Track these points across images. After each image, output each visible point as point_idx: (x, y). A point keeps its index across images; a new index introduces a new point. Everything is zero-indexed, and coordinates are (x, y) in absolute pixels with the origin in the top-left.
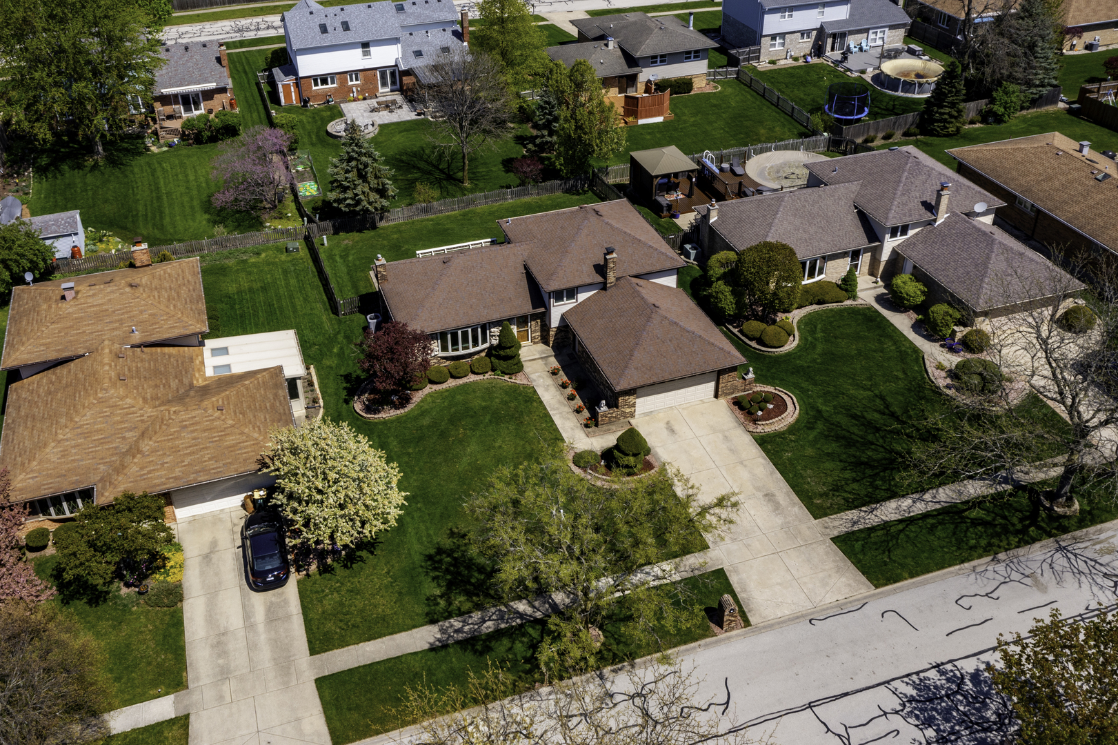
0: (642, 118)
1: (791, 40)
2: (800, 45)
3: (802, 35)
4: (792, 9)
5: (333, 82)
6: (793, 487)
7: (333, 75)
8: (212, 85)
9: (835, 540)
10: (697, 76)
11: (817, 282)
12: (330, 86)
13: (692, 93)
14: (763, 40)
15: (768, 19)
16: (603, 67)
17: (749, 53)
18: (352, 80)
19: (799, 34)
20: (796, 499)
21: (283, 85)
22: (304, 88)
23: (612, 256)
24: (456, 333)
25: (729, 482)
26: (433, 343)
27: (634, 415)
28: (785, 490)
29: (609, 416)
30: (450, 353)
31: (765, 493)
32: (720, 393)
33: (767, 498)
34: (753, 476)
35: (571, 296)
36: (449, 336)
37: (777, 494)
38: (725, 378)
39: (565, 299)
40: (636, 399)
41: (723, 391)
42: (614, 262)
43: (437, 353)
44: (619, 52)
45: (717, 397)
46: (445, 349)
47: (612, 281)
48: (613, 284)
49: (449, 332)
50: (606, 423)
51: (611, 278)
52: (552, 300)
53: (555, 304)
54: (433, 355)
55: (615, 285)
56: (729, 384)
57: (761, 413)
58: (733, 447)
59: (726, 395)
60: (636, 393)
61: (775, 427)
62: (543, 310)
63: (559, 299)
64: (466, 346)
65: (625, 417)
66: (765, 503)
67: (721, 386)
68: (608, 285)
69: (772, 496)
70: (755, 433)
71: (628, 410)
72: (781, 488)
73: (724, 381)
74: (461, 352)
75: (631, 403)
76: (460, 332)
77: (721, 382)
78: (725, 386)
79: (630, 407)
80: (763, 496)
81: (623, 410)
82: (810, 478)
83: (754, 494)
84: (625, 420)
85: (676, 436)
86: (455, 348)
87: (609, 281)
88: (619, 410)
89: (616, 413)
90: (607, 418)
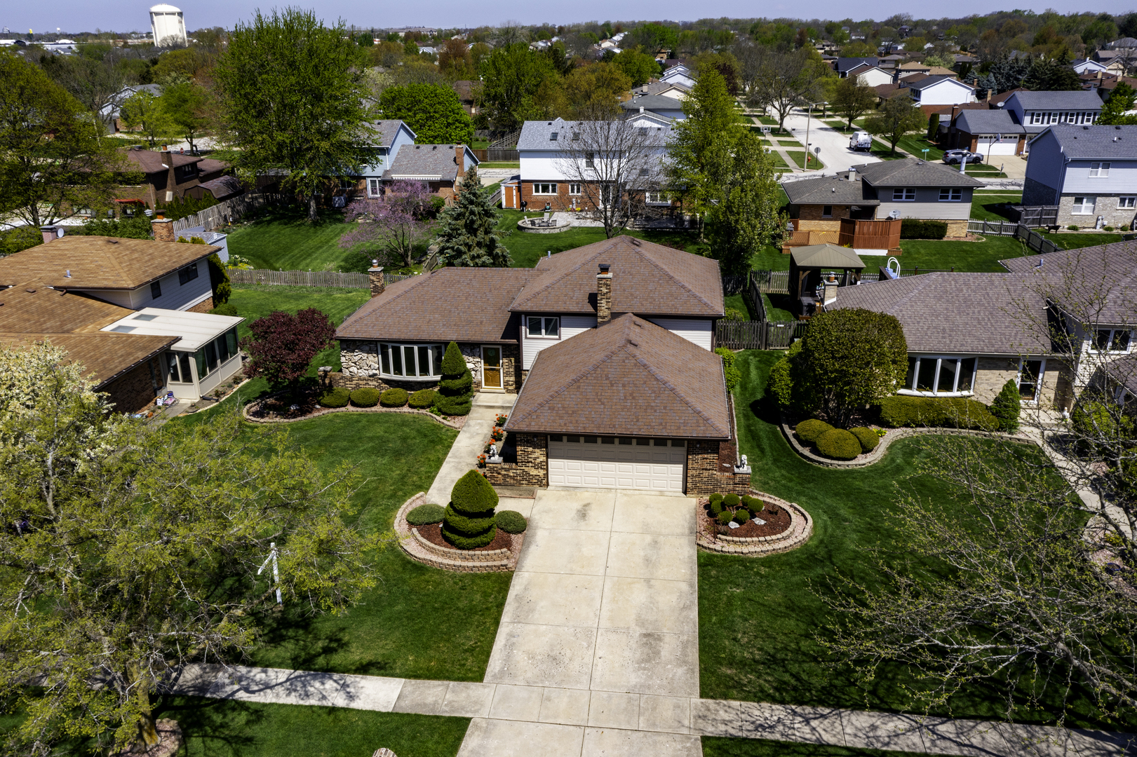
0: (858, 247)
1: (1105, 205)
2: (1119, 213)
3: (1123, 201)
4: (1107, 164)
5: (554, 191)
6: (702, 636)
7: (554, 183)
8: (437, 177)
9: (705, 740)
10: (955, 221)
11: (954, 398)
12: (550, 194)
13: (945, 239)
14: (1063, 199)
15: (1070, 172)
16: (834, 195)
17: (1041, 213)
18: (573, 191)
19: (1118, 200)
20: (694, 655)
21: (506, 187)
22: (524, 192)
23: (605, 276)
24: (399, 348)
25: (604, 601)
26: (371, 357)
27: (544, 482)
28: (686, 638)
29: (503, 472)
30: (392, 376)
31: (649, 632)
32: (689, 485)
33: (645, 640)
34: (651, 602)
35: (553, 329)
36: (390, 351)
37: (667, 639)
38: (697, 461)
39: (543, 331)
40: (547, 458)
41: (694, 483)
42: (607, 285)
43: (377, 372)
44: (860, 185)
45: (685, 492)
46: (386, 369)
47: (605, 314)
48: (606, 319)
49: (390, 345)
50: (500, 485)
51: (604, 309)
52: (523, 328)
53: (529, 336)
54: (371, 373)
55: (608, 322)
56: (706, 474)
57: (737, 526)
58: (654, 558)
59: (701, 491)
60: (546, 447)
61: (745, 550)
62: (514, 341)
63: (535, 329)
64: (411, 371)
65: (529, 483)
66: (634, 646)
67: (690, 473)
68: (600, 320)
69: (655, 639)
70: (705, 548)
71: (533, 472)
72: (682, 633)
73: (695, 466)
74: (405, 377)
75: (538, 461)
76: (402, 348)
77: (690, 466)
78: (698, 476)
79: (537, 467)
80: (640, 635)
81: (526, 469)
82: (744, 633)
83: (628, 628)
84: (530, 487)
85: (582, 523)
86: (398, 370)
87: (600, 314)
88: (519, 468)
89: (515, 471)
90: (500, 476)
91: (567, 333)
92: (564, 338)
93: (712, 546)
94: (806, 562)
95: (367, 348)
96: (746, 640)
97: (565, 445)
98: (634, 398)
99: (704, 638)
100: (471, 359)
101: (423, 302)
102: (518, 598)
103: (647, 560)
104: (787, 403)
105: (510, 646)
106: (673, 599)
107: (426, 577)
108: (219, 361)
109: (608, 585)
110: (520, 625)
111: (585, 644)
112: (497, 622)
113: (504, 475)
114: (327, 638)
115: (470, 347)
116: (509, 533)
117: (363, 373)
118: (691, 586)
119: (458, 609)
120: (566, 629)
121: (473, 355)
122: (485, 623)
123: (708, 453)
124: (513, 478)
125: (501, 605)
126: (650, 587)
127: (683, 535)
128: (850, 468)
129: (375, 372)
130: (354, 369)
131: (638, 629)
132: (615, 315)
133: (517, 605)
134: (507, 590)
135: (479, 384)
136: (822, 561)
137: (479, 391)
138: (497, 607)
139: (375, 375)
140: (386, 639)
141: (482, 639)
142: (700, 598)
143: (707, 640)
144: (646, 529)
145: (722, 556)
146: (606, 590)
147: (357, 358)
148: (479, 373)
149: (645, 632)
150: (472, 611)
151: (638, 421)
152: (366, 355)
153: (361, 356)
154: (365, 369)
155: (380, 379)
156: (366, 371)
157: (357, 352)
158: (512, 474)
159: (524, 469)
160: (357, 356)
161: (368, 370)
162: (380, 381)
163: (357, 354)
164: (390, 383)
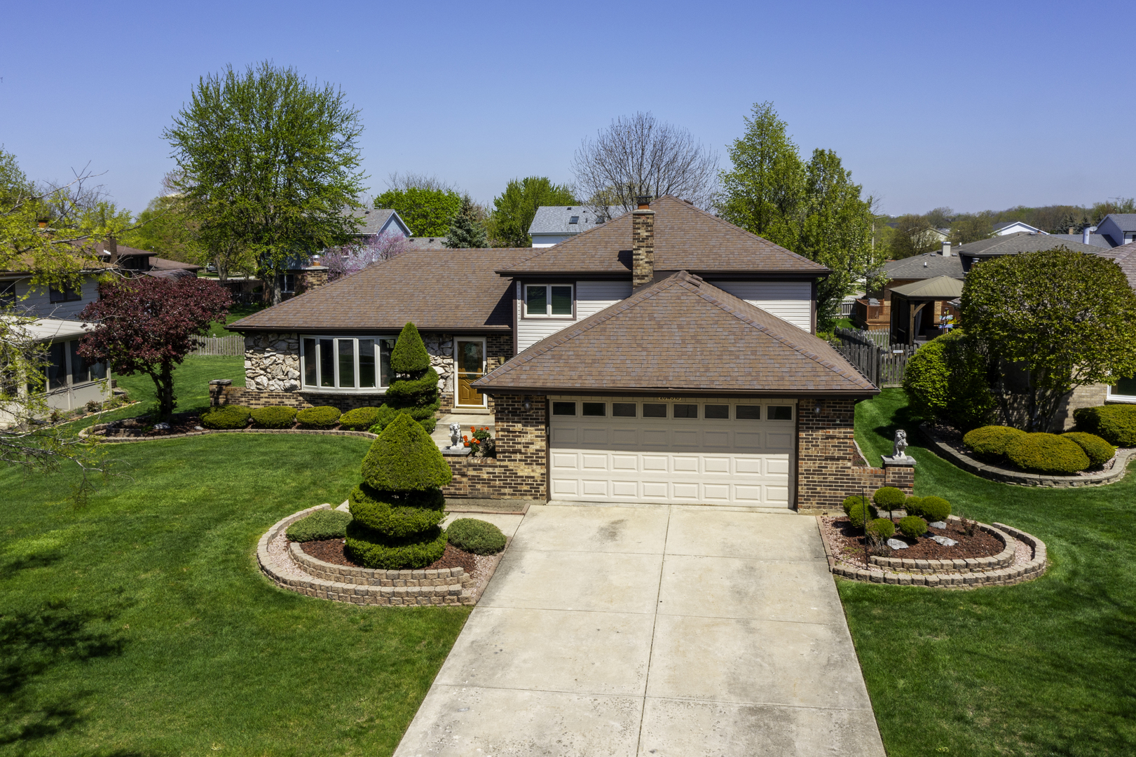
23: (645, 211)
24: (331, 342)
25: (656, 651)
26: (289, 361)
27: (541, 491)
28: (845, 716)
29: (471, 473)
30: (320, 389)
31: (760, 704)
32: (802, 490)
33: (753, 719)
34: (757, 655)
35: (564, 303)
36: (318, 347)
37: (803, 717)
38: (817, 442)
39: (549, 307)
40: (548, 446)
41: (812, 486)
42: (648, 225)
43: (297, 383)
44: (958, 260)
45: (794, 506)
46: (311, 379)
47: (645, 271)
48: (646, 280)
49: (318, 338)
50: (464, 497)
51: (642, 267)
52: (519, 302)
53: (526, 315)
54: (288, 384)
55: (651, 283)
56: (832, 467)
57: (905, 545)
58: (752, 589)
59: (825, 503)
60: (547, 424)
61: (933, 578)
62: (506, 327)
63: (536, 305)
64: (347, 380)
65: (516, 492)
66: (730, 730)
67: (803, 466)
68: (636, 281)
69: (776, 718)
70: (850, 576)
71: (524, 471)
72: (835, 707)
73: (813, 451)
74: (338, 389)
75: (532, 448)
76: (336, 341)
77: (803, 453)
78: (818, 471)
79: (530, 460)
80: (741, 710)
81: (511, 465)
82: (979, 707)
83: (713, 697)
84: (517, 500)
85: (610, 544)
86: (328, 379)
87: (637, 271)
88: (498, 463)
89: (491, 470)
90: (465, 480)
91: (586, 309)
92: (581, 317)
93: (862, 572)
94: (1058, 599)
95: (284, 345)
96: (987, 720)
97: (579, 423)
98: (698, 342)
99: (890, 715)
100: (439, 360)
101: (373, 287)
102: (477, 647)
103: (739, 594)
104: (944, 404)
105: (447, 727)
106: (805, 651)
107: (296, 612)
108: (69, 378)
109: (663, 628)
110: (473, 691)
111: (617, 725)
112: (425, 685)
113: (472, 478)
114: (44, 709)
115: (437, 338)
116: (471, 551)
117: (276, 386)
118: (837, 631)
119: (346, 660)
120: (575, 698)
121: (443, 354)
122: (397, 686)
123: (835, 426)
124: (487, 482)
125: (437, 658)
126: (751, 631)
127: (801, 559)
128: (1076, 486)
129: (293, 382)
130: (263, 380)
131: (734, 699)
132: (660, 275)
133: (472, 656)
134: (454, 634)
135: (449, 401)
136: (1091, 600)
137: (449, 412)
138: (430, 659)
139: (293, 387)
140: (174, 711)
141: (386, 713)
142: (859, 649)
143: (897, 720)
144: (730, 552)
145: (887, 589)
146: (658, 634)
147: (267, 362)
148: (450, 382)
149: (750, 704)
150: (376, 664)
151: (707, 370)
152: (281, 356)
153: (274, 358)
154: (279, 379)
155: (302, 394)
156: (281, 383)
157: (269, 352)
158: (485, 476)
159: (507, 466)
160: (268, 357)
161: (283, 380)
162: (301, 398)
163: (269, 355)
164: (316, 401)
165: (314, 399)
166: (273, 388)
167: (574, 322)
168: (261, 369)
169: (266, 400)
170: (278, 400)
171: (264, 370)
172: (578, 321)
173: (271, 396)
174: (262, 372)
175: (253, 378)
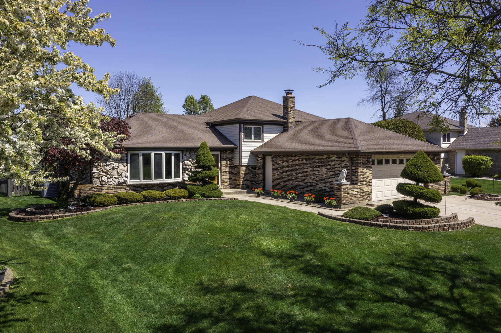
23: (291, 96)
24: (150, 155)
26: (121, 167)
29: (351, 192)
30: (141, 181)
35: (258, 135)
36: (141, 158)
40: (372, 178)
43: (126, 179)
48: (293, 125)
49: (141, 153)
50: (348, 203)
51: (292, 119)
52: (242, 134)
53: (245, 140)
54: (120, 181)
60: (373, 168)
63: (248, 135)
65: (364, 199)
68: (289, 125)
71: (366, 189)
74: (153, 181)
75: (368, 179)
76: (153, 154)
79: (368, 184)
84: (364, 202)
86: (147, 175)
87: (290, 121)
88: (359, 187)
89: (356, 190)
90: (349, 195)
91: (267, 137)
117: (113, 182)
124: (355, 196)
129: (123, 179)
130: (105, 179)
139: (124, 182)
152: (117, 164)
153: (113, 165)
154: (116, 178)
155: (128, 186)
156: (117, 180)
157: (110, 161)
158: (355, 193)
159: (361, 188)
160: (109, 165)
161: (118, 178)
162: (128, 188)
163: (110, 163)
164: (137, 189)
165: (135, 188)
166: (111, 183)
167: (263, 143)
168: (104, 172)
169: (106, 191)
170: (114, 190)
171: (106, 173)
172: (264, 142)
173: (109, 188)
174: (104, 174)
175: (98, 178)
